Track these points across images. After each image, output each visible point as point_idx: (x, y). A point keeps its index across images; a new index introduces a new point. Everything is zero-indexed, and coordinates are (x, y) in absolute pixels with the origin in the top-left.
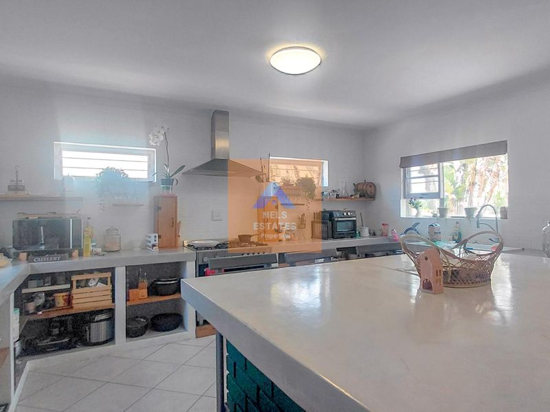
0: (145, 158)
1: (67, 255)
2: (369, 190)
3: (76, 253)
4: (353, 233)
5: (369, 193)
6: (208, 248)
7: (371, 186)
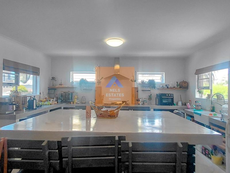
0: (95, 75)
1: (70, 103)
2: (184, 85)
3: (72, 103)
4: (172, 103)
5: (184, 86)
6: (108, 104)
7: (185, 83)
